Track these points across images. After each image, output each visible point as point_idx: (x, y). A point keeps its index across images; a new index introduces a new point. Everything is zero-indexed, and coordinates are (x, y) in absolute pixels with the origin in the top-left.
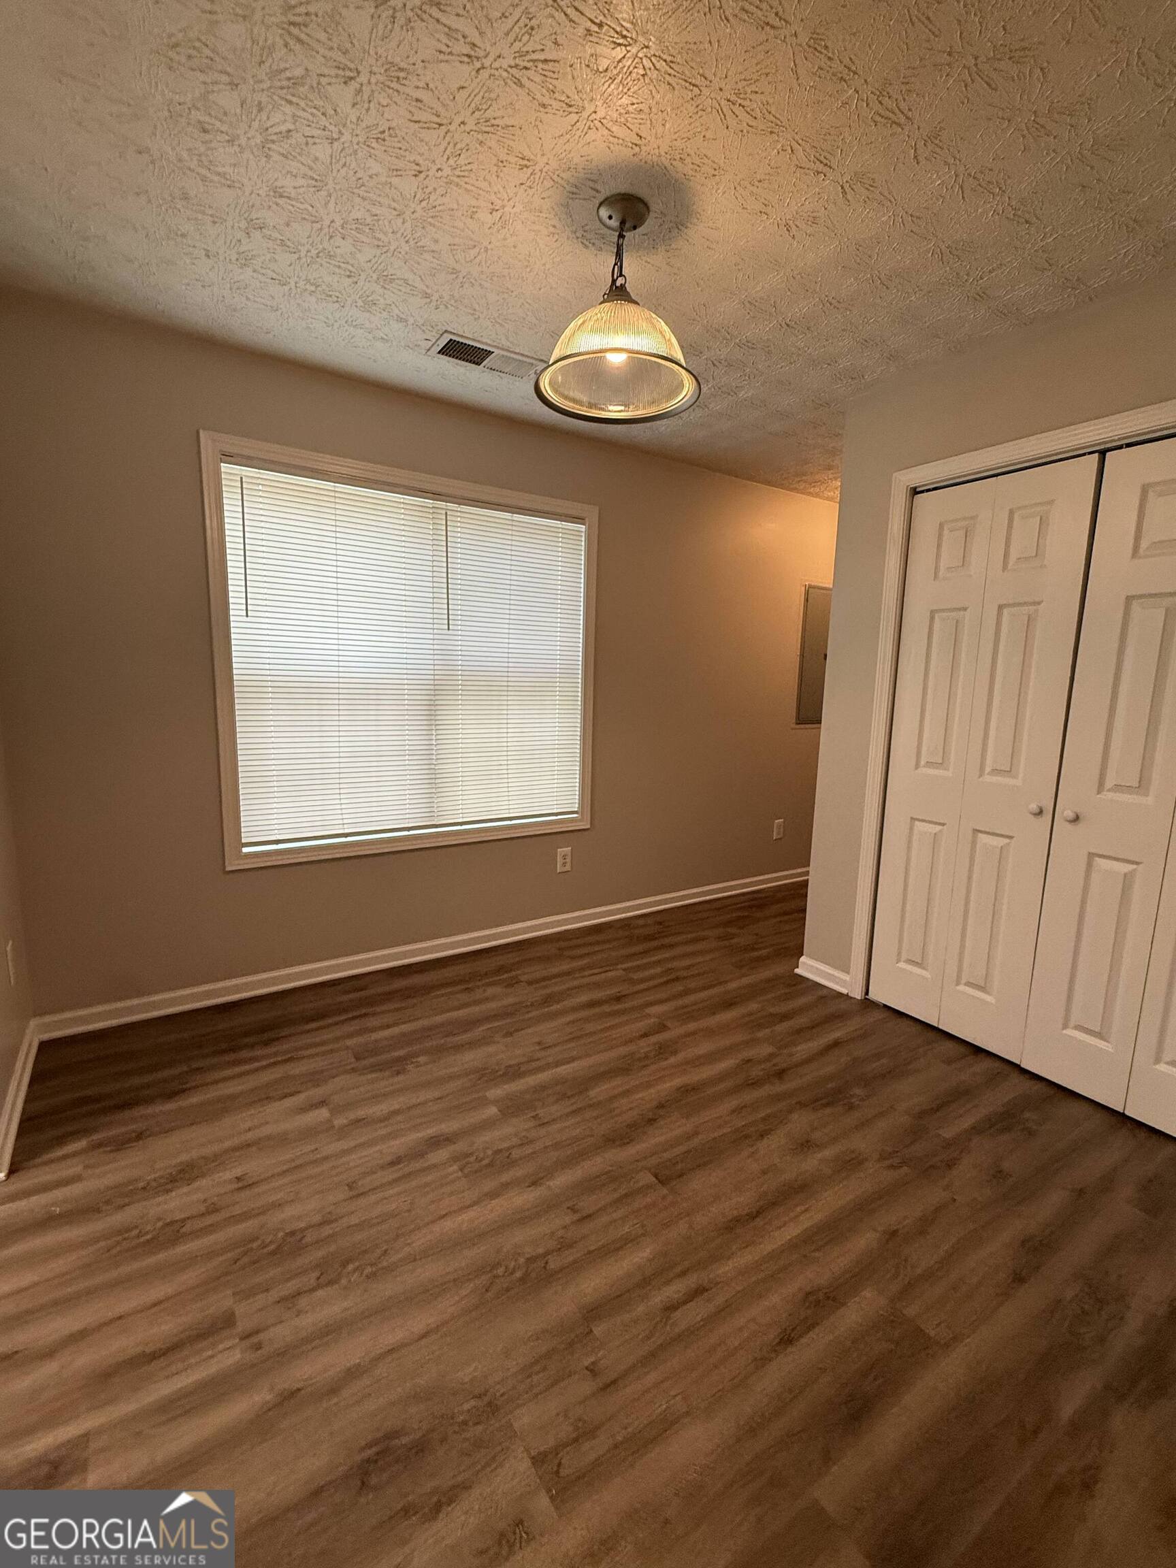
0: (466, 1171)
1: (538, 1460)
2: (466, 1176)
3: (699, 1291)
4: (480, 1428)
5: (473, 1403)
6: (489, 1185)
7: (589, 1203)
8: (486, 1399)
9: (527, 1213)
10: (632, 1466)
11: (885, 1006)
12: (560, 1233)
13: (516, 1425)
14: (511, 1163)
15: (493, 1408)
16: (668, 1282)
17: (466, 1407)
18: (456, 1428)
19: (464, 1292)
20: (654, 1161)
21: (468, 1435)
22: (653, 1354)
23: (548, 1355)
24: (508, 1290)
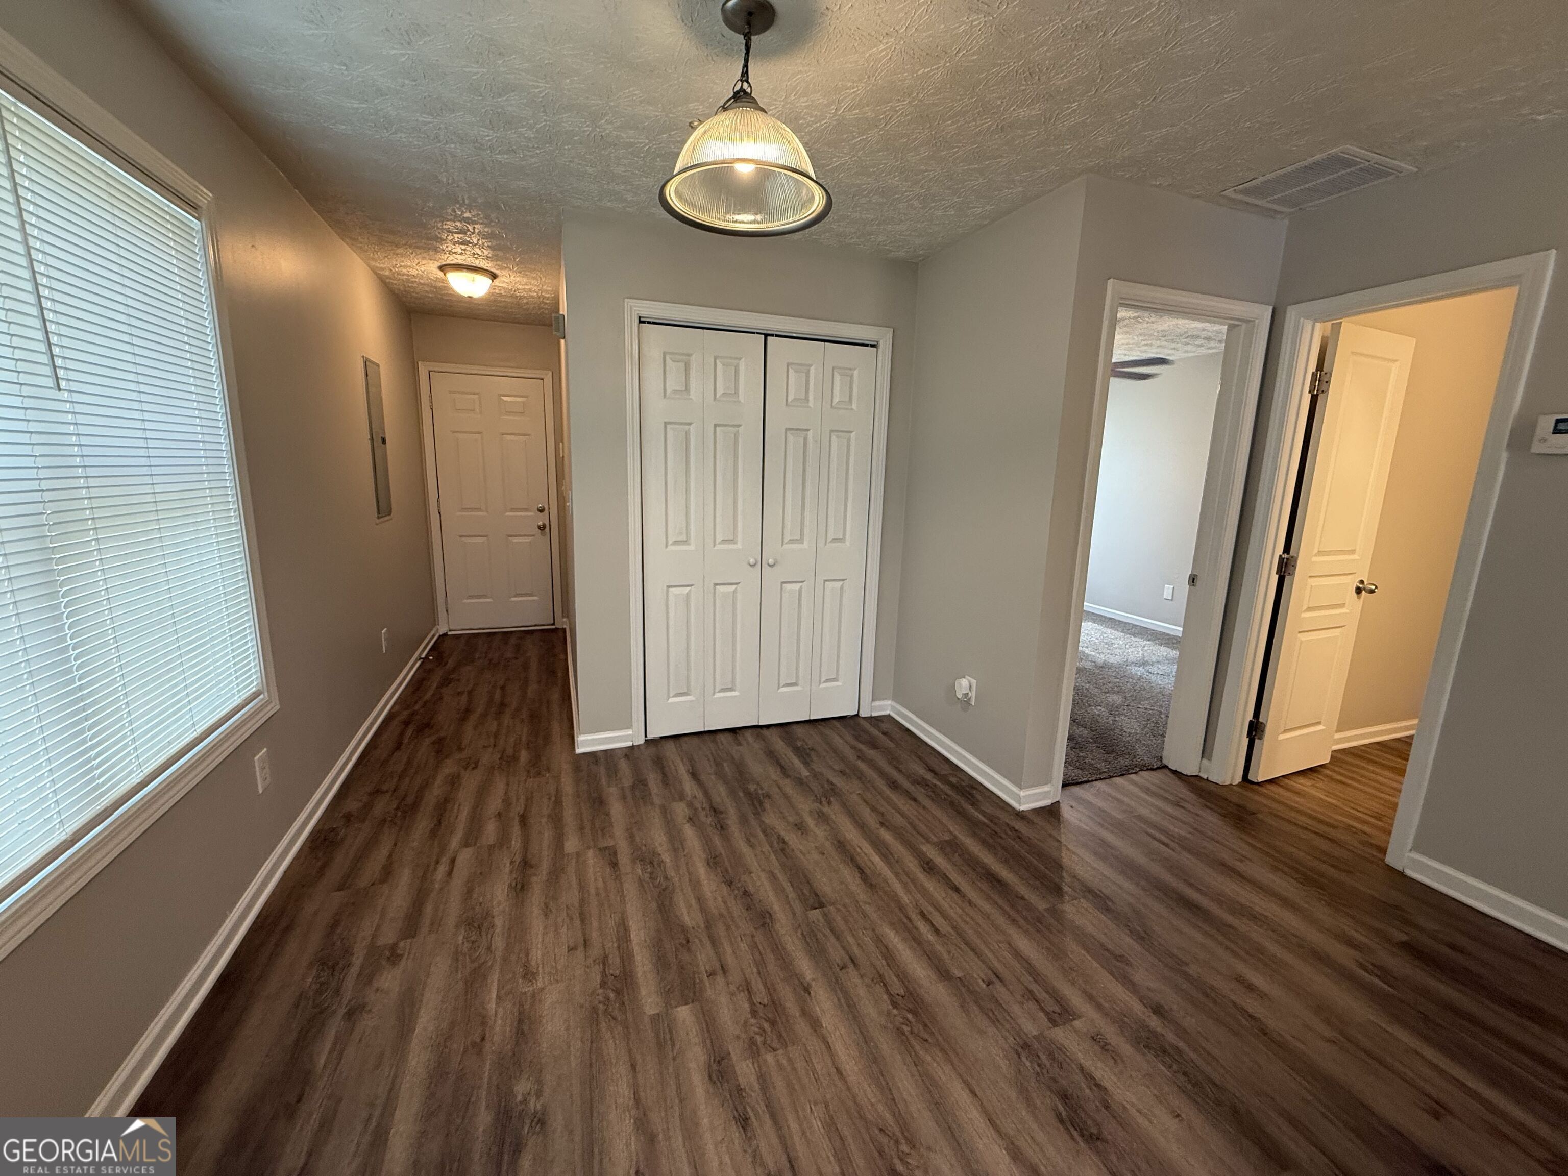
0: (775, 1044)
1: (1054, 1023)
2: (785, 1046)
3: (923, 915)
4: (1041, 1054)
5: (1024, 1059)
6: (802, 1027)
7: (836, 953)
8: (1020, 1050)
9: (843, 1001)
10: (1046, 976)
11: (662, 738)
12: (867, 980)
13: (1035, 1033)
14: (775, 1005)
15: (1026, 1046)
16: (916, 928)
17: (1028, 1064)
18: (1045, 1071)
19: (929, 1058)
20: (798, 907)
21: (1048, 1064)
22: (973, 950)
23: (981, 1008)
24: (925, 1026)
